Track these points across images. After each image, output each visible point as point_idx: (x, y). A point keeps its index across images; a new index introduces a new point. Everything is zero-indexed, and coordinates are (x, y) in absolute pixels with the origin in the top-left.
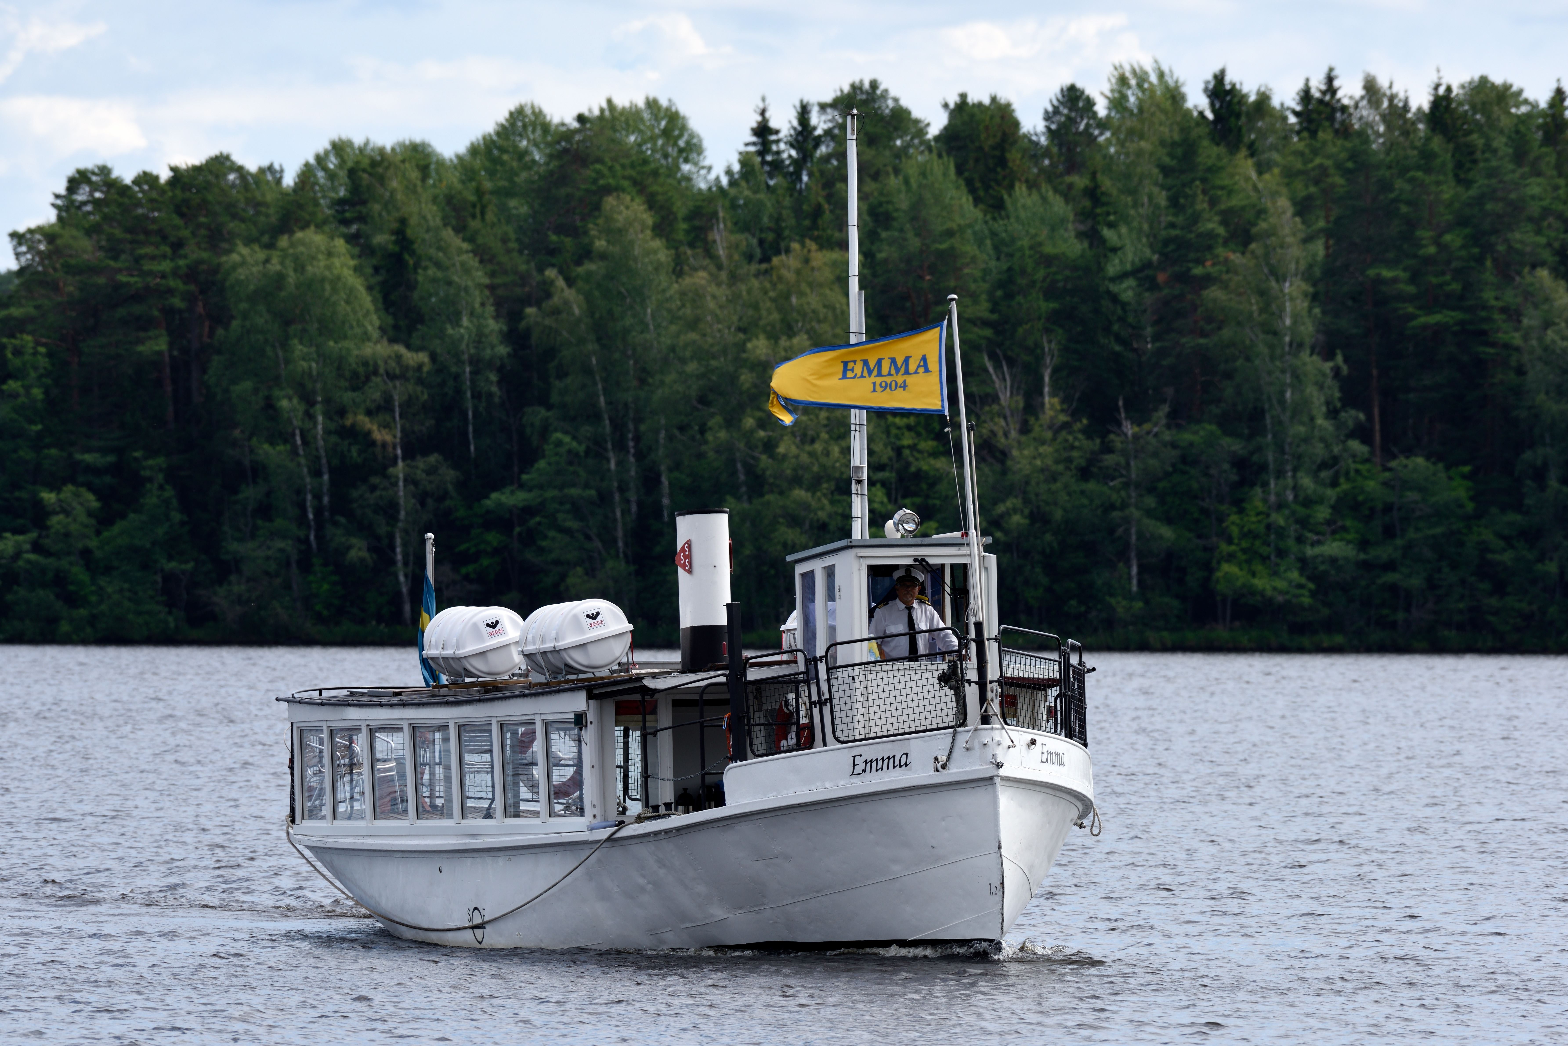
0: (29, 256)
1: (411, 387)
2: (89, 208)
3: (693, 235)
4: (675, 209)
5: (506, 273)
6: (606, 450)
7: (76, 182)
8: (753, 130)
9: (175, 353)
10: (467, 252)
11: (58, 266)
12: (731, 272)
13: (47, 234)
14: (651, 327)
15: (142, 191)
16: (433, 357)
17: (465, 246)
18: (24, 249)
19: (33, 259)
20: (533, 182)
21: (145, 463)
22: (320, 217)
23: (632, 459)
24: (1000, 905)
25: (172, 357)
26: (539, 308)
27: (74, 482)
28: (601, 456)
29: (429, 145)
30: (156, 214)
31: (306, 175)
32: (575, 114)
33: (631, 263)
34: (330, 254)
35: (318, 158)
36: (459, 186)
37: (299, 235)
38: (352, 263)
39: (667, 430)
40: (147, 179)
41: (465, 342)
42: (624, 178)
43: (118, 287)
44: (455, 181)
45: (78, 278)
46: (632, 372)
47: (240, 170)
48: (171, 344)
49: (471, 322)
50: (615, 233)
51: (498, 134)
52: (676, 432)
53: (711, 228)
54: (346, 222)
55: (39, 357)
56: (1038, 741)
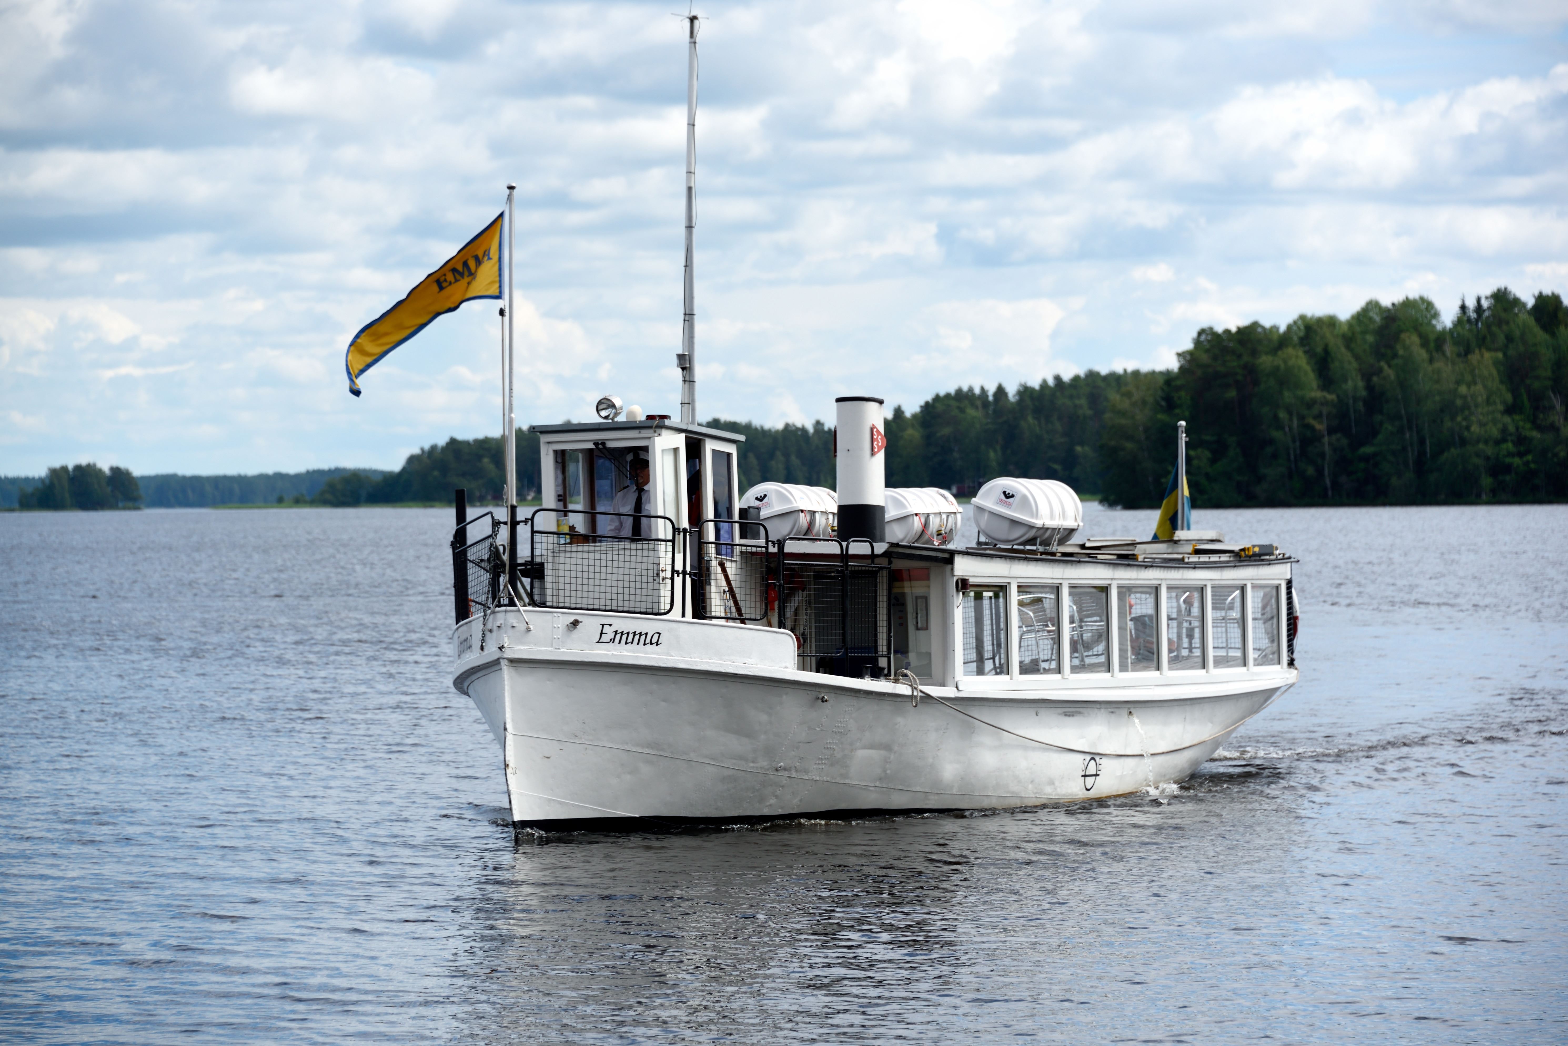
0: (1184, 362)
1: (1329, 408)
2: (1206, 343)
3: (1436, 348)
4: (1429, 338)
5: (1365, 364)
6: (1405, 430)
7: (1201, 332)
8: (1460, 307)
9: (1239, 397)
10: (1350, 356)
11: (1195, 365)
12: (1452, 361)
13: (1190, 353)
14: (1421, 384)
15: (1225, 336)
16: (1338, 396)
17: (1349, 354)
18: (1182, 360)
20: (1375, 329)
21: (1228, 440)
22: (1293, 344)
23: (1415, 434)
25: (1238, 399)
26: (1378, 377)
28: (1403, 433)
30: (1231, 345)
31: (1289, 327)
32: (1391, 303)
33: (1412, 359)
34: (1297, 357)
35: (1294, 321)
36: (1347, 331)
37: (1285, 351)
38: (1306, 361)
39: (1428, 423)
40: (1227, 332)
41: (1350, 390)
42: (1409, 327)
43: (1217, 372)
44: (1346, 329)
45: (1202, 370)
46: (1414, 401)
47: (1263, 327)
48: (1238, 394)
49: (1352, 383)
50: (1406, 348)
52: (1432, 423)
53: (1444, 345)
54: (1304, 346)
55: (1187, 400)
56: (591, 623)
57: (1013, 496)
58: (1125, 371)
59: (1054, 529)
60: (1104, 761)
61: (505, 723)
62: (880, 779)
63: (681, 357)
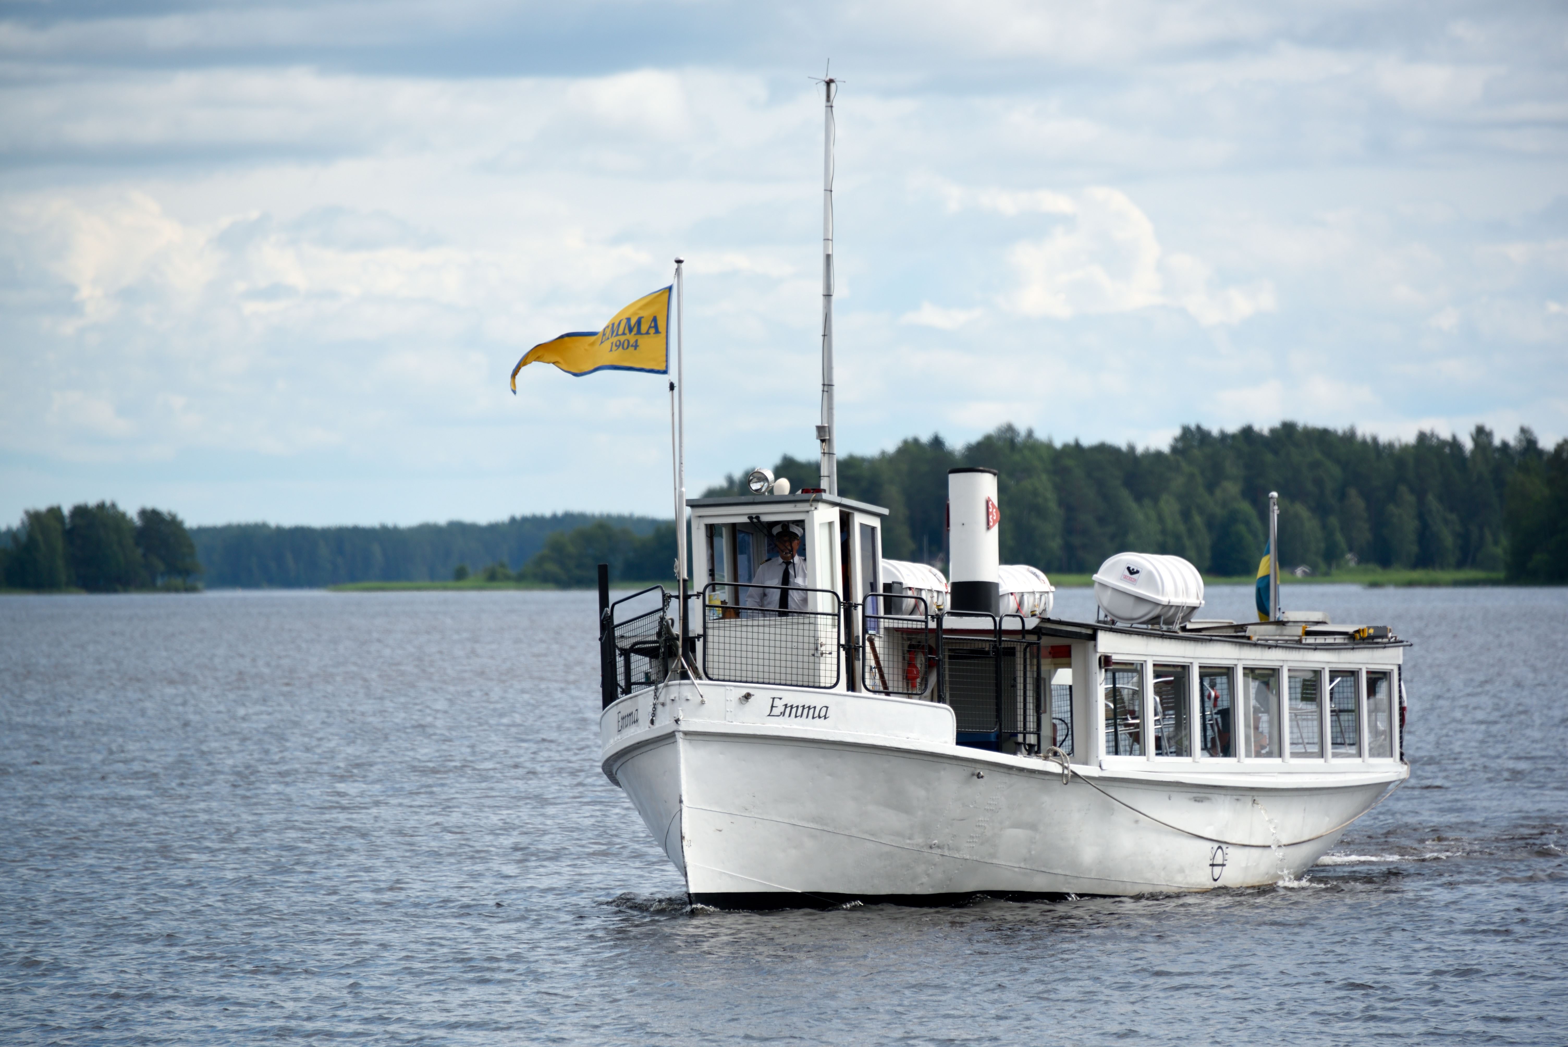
56: (762, 695)
57: (1137, 572)
59: (1178, 607)
60: (1231, 850)
61: (681, 796)
62: (1025, 860)
63: (821, 429)
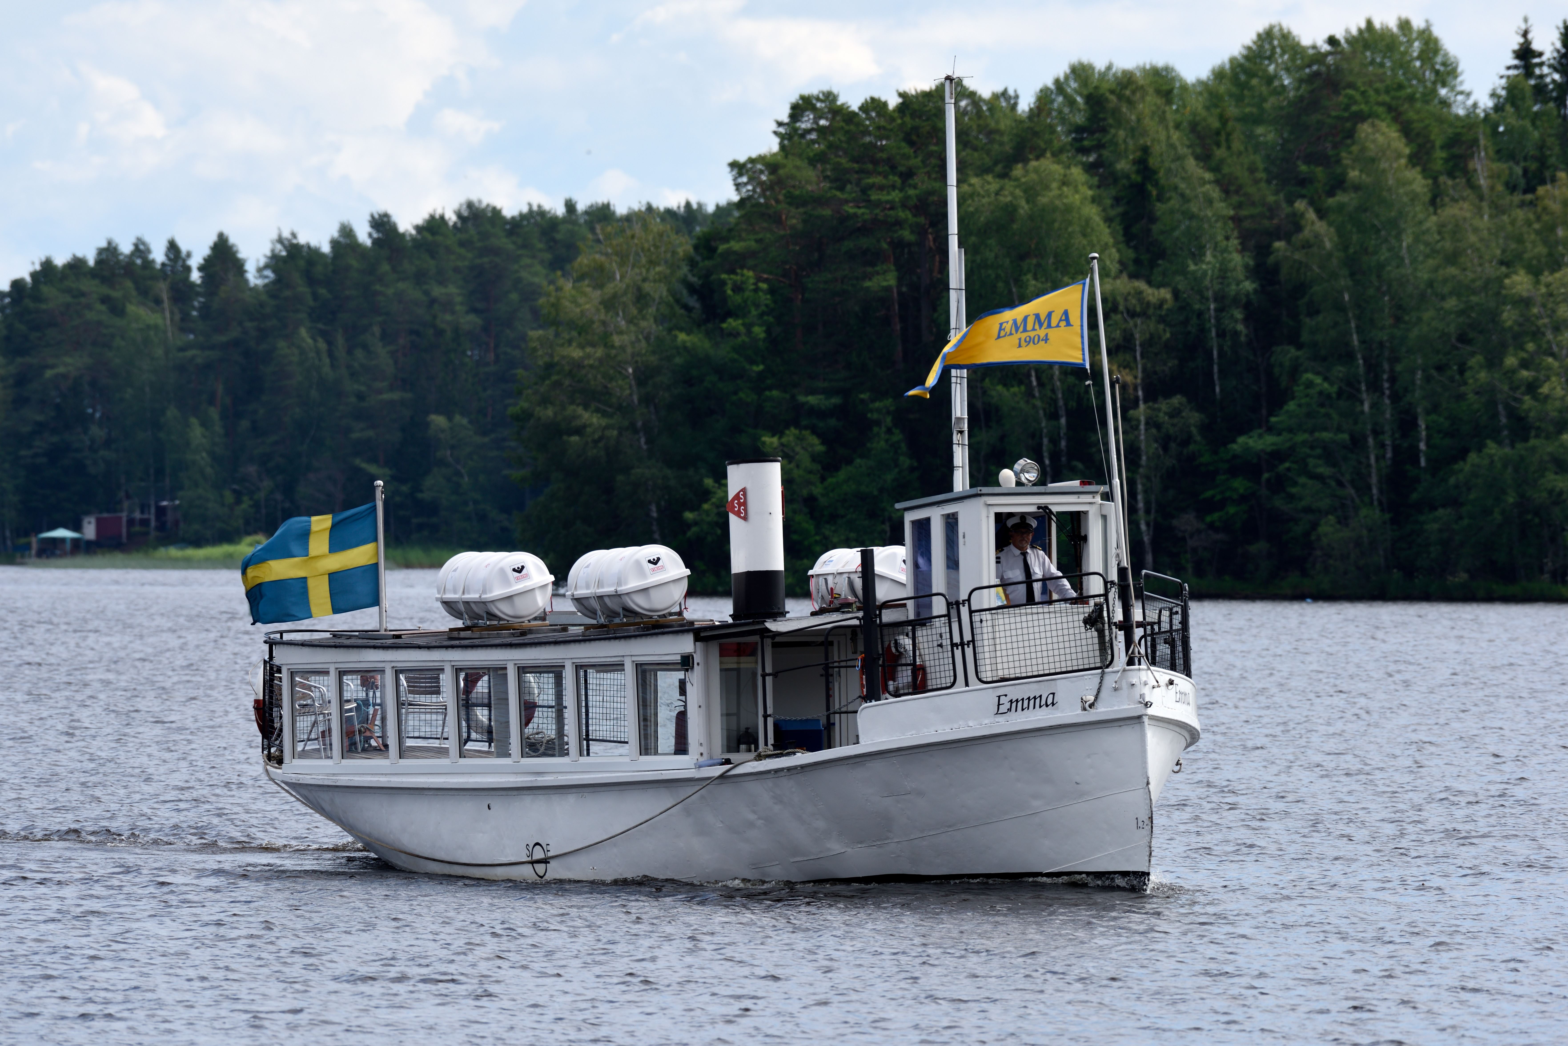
0: (750, 187)
1: (1152, 325)
2: (813, 136)
3: (1451, 164)
4: (1432, 137)
5: (1253, 204)
6: (1359, 390)
7: (799, 109)
8: (1515, 52)
9: (904, 289)
10: (1209, 182)
11: (781, 197)
12: (1492, 202)
13: (769, 164)
14: (1407, 261)
15: (869, 118)
16: (1176, 294)
17: (1208, 176)
18: (744, 179)
19: (754, 190)
20: (1282, 108)
21: (871, 406)
22: (1056, 145)
23: (1387, 401)
24: (1148, 839)
25: (900, 293)
26: (1289, 242)
27: (797, 425)
28: (1354, 397)
29: (1173, 70)
30: (884, 142)
31: (1044, 98)
32: (1325, 36)
33: (1385, 193)
34: (1065, 181)
35: (1057, 82)
36: (1204, 113)
37: (1034, 164)
38: (1090, 193)
39: (1424, 371)
40: (874, 105)
41: (1208, 278)
42: (1379, 104)
43: (845, 218)
44: (1200, 107)
45: (801, 210)
46: (1387, 310)
47: (974, 95)
48: (900, 280)
49: (1214, 256)
50: (1369, 163)
51: (1246, 57)
52: (1434, 372)
53: (1472, 156)
54: (1085, 151)
55: (761, 294)
58: (570, 206)
61: (1148, 778)
